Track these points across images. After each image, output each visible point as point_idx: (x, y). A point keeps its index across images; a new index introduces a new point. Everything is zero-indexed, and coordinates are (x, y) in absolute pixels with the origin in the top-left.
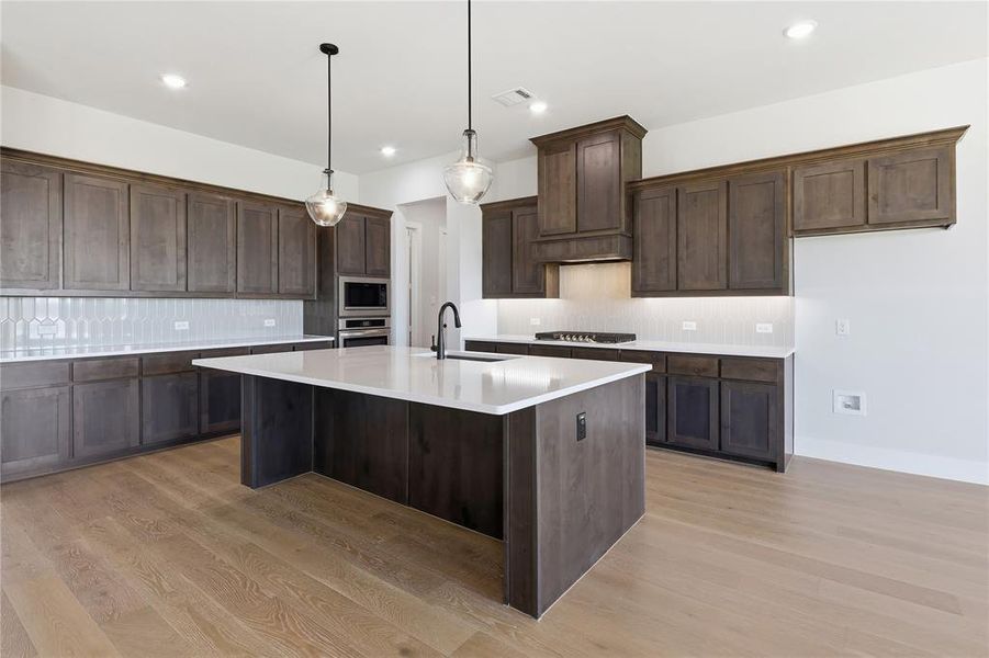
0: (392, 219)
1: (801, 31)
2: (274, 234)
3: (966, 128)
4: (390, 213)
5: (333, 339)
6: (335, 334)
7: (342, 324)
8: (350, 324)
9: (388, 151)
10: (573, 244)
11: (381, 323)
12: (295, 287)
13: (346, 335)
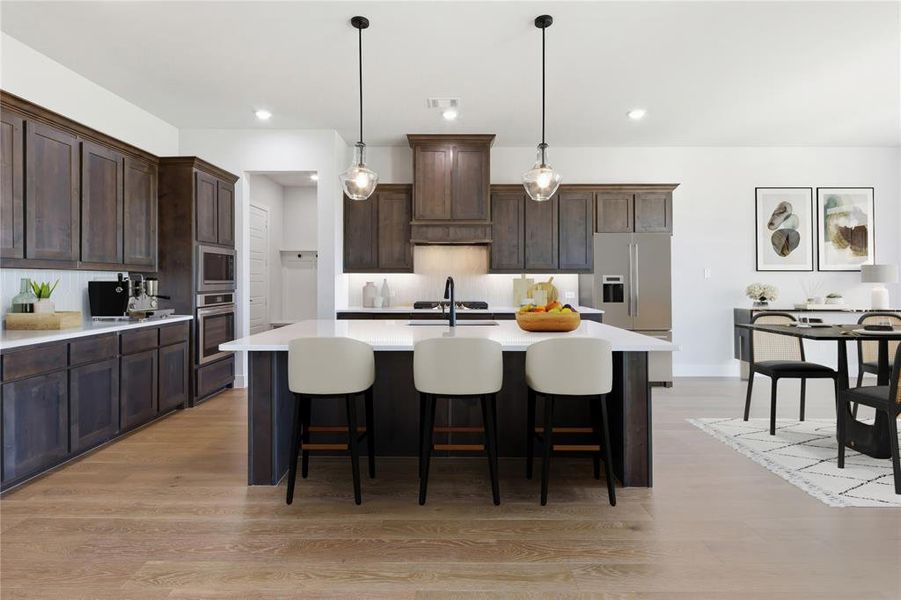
0: (236, 185)
1: (637, 115)
2: (120, 188)
3: (677, 185)
4: (236, 178)
5: (191, 317)
6: (194, 311)
7: (200, 300)
8: (209, 300)
9: (263, 115)
10: (452, 230)
11: (228, 298)
12: (138, 257)
13: (207, 312)
